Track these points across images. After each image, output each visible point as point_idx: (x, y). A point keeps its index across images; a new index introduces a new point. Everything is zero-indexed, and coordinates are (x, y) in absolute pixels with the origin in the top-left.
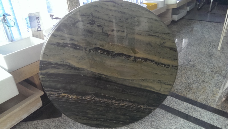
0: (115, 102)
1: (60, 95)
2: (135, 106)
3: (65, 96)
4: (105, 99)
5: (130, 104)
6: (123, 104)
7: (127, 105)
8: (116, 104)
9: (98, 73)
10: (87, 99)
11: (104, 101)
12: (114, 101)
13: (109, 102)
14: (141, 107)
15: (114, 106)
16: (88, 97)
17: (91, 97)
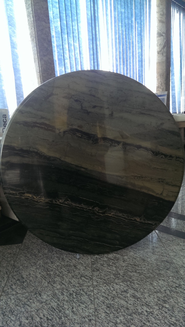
0: (99, 210)
1: (23, 196)
2: (127, 217)
3: (29, 197)
4: (84, 204)
5: (120, 215)
6: (110, 214)
7: (115, 216)
8: (100, 213)
9: (75, 165)
10: (59, 203)
11: (82, 208)
12: (96, 209)
13: (89, 209)
14: (135, 220)
15: (96, 217)
16: (60, 201)
17: (64, 201)
